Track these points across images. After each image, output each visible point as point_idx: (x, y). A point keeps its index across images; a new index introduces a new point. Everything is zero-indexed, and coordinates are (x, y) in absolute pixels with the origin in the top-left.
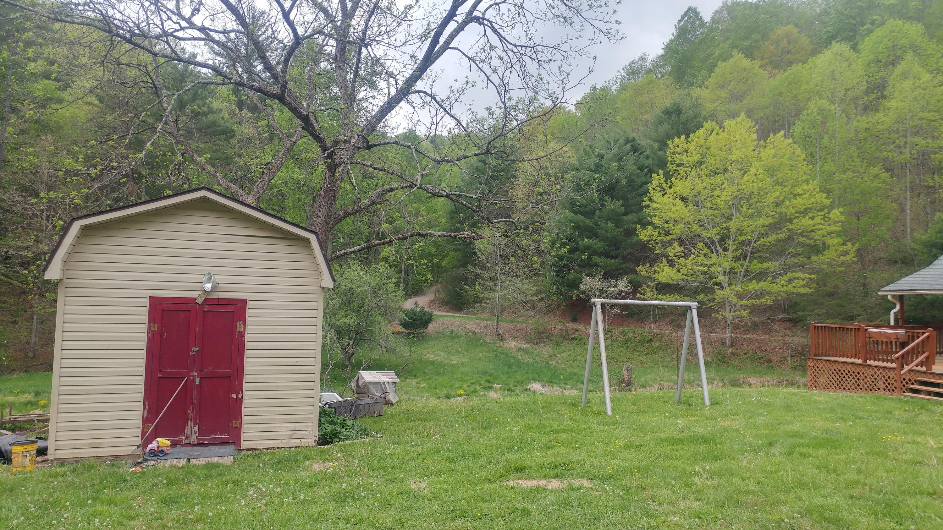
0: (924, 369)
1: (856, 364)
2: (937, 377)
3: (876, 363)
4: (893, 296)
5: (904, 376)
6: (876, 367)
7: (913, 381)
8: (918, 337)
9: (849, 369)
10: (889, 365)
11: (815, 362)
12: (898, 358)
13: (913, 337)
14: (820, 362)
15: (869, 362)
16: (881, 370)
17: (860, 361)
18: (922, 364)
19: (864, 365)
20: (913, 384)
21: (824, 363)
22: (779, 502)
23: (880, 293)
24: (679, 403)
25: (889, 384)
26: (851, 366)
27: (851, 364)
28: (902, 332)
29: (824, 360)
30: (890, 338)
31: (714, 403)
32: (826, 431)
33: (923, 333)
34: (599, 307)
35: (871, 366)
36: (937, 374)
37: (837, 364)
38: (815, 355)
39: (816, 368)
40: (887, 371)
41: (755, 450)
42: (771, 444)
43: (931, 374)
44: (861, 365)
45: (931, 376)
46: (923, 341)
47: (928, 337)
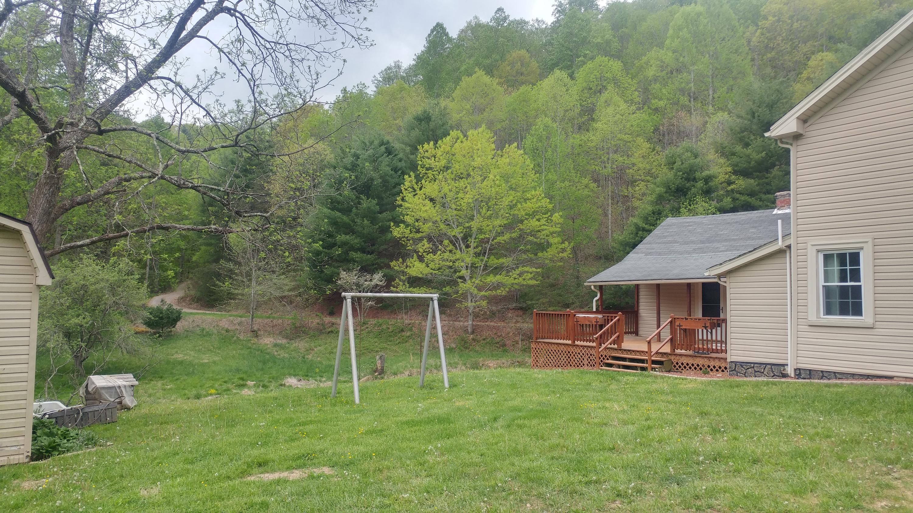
0: (616, 346)
1: (567, 345)
2: (625, 353)
3: (582, 343)
4: (595, 286)
5: (602, 353)
6: (581, 346)
7: (608, 357)
8: (612, 320)
9: (562, 349)
10: (591, 344)
11: (537, 344)
12: (597, 339)
13: (608, 320)
14: (540, 344)
15: (577, 343)
16: (585, 349)
17: (570, 342)
18: (614, 342)
19: (573, 345)
20: (608, 359)
21: (543, 345)
22: (496, 470)
23: (586, 284)
24: (423, 387)
25: (591, 360)
26: (563, 347)
27: (564, 344)
28: (600, 316)
29: (544, 342)
30: (592, 322)
31: (453, 386)
32: (540, 404)
33: (615, 317)
34: (349, 301)
35: (578, 346)
36: (625, 350)
37: (553, 345)
38: (537, 338)
39: (537, 349)
40: (589, 349)
41: (482, 426)
42: (495, 419)
43: (620, 350)
44: (571, 345)
45: (620, 352)
46: (615, 323)
47: (619, 320)
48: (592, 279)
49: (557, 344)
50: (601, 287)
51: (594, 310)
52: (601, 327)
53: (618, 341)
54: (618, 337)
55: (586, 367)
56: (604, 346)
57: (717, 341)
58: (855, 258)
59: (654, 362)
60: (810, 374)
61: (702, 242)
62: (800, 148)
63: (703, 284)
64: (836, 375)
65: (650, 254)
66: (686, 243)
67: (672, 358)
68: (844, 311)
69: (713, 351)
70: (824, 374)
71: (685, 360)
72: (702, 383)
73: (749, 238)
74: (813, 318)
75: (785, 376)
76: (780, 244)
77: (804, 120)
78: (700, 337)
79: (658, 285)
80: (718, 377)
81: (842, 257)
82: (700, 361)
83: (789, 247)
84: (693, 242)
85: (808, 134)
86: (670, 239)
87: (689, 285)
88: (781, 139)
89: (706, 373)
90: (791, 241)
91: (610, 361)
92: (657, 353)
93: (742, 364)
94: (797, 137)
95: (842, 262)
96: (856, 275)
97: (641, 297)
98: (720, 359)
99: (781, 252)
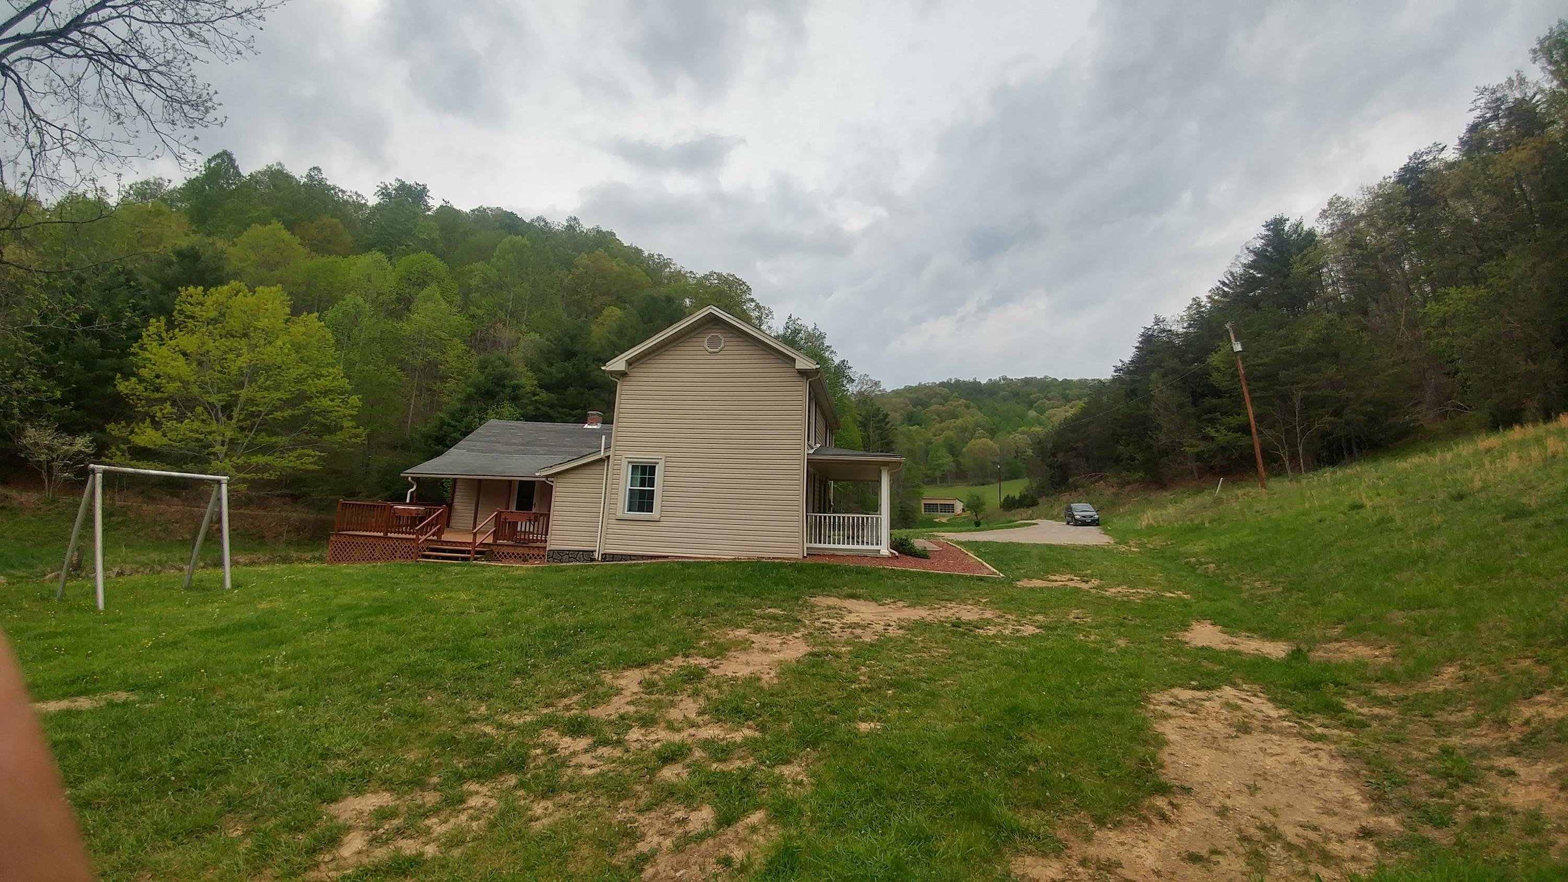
0: (435, 538)
1: (377, 537)
2: (445, 544)
3: (396, 535)
4: (412, 478)
5: (420, 545)
6: (395, 538)
7: (426, 548)
8: (434, 513)
9: (370, 542)
10: (411, 536)
11: (338, 536)
12: (416, 530)
14: (342, 537)
15: (389, 535)
16: (400, 541)
17: (382, 534)
18: (433, 535)
19: (386, 538)
20: (425, 551)
21: (347, 537)
23: (400, 475)
26: (372, 539)
27: (373, 537)
28: (422, 508)
29: (347, 535)
30: (409, 514)
32: (374, 599)
33: (438, 509)
34: (99, 476)
35: (390, 538)
36: (446, 542)
37: (359, 538)
38: (339, 531)
39: (340, 542)
40: (407, 541)
43: (440, 542)
44: (382, 537)
45: (440, 544)
46: (437, 516)
47: (442, 512)
48: (408, 471)
49: (365, 536)
50: (417, 480)
51: (408, 501)
52: (422, 519)
53: (439, 533)
54: (439, 529)
55: (398, 560)
56: (424, 537)
57: (529, 533)
58: (652, 469)
59: (478, 553)
60: (614, 557)
61: (522, 445)
62: (625, 383)
63: (520, 481)
64: (631, 557)
65: (473, 451)
66: (507, 444)
67: (494, 548)
68: (641, 509)
69: (533, 541)
70: (623, 557)
71: (505, 550)
72: (527, 569)
73: (565, 446)
74: (620, 514)
75: (593, 560)
76: (602, 454)
77: (630, 363)
78: (519, 529)
79: (480, 480)
80: (537, 564)
81: (644, 468)
82: (520, 551)
83: (608, 457)
84: (514, 444)
85: (631, 374)
86: (493, 439)
87: (510, 481)
88: (612, 373)
89: (525, 561)
90: (611, 453)
91: (427, 553)
92: (481, 544)
93: (559, 552)
94: (623, 374)
95: (643, 473)
96: (652, 483)
97: (457, 490)
98: (538, 548)
99: (601, 461)
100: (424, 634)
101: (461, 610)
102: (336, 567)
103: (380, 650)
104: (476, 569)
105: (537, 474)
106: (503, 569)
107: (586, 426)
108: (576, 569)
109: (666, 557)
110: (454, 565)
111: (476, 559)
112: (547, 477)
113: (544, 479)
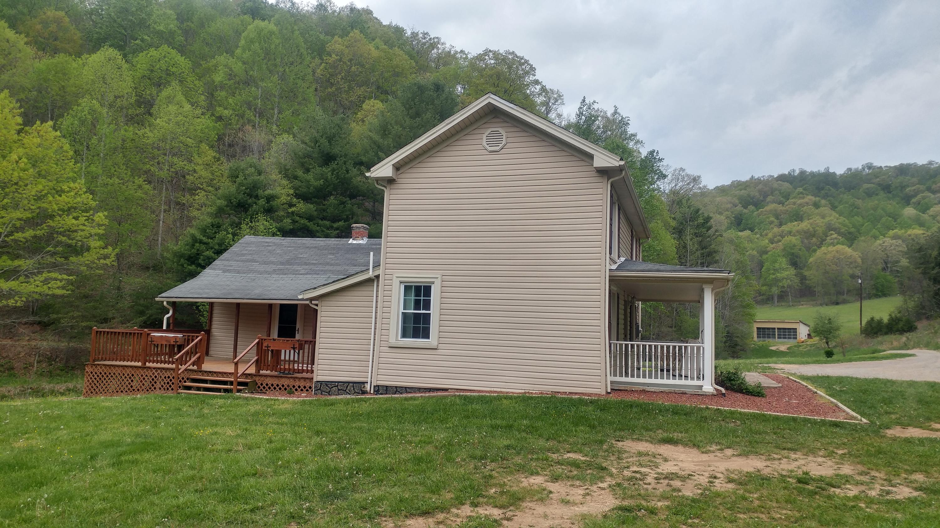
0: (195, 367)
1: (136, 367)
2: (205, 374)
3: (155, 365)
4: (168, 302)
5: (182, 375)
6: (154, 368)
8: (193, 341)
9: (128, 372)
10: (170, 366)
11: (94, 367)
12: (177, 360)
13: (188, 340)
14: (99, 367)
15: (148, 364)
16: (159, 371)
17: (140, 364)
18: (194, 364)
19: (143, 367)
21: (103, 368)
23: (157, 299)
25: (168, 383)
26: (130, 369)
27: (131, 367)
28: (180, 335)
29: (104, 365)
30: (170, 342)
33: (197, 337)
35: (149, 368)
36: (206, 372)
37: (117, 368)
38: (94, 361)
39: (94, 373)
40: (164, 371)
43: (200, 372)
45: (200, 374)
47: (201, 340)
48: (163, 295)
49: (122, 366)
50: (174, 304)
51: (164, 328)
52: (180, 348)
53: (199, 362)
54: (199, 358)
55: (158, 392)
56: (183, 368)
57: (294, 362)
58: (427, 290)
59: (240, 384)
60: (387, 389)
61: (282, 264)
62: (393, 191)
63: (282, 306)
64: (406, 390)
65: (229, 271)
66: (265, 263)
67: (257, 379)
68: (416, 334)
69: (299, 371)
70: (397, 390)
71: (270, 381)
72: (295, 403)
73: (328, 264)
74: (393, 341)
75: (364, 392)
76: (371, 274)
77: (397, 167)
78: (283, 358)
79: (238, 305)
80: (303, 397)
81: (418, 289)
82: (286, 382)
83: (378, 277)
84: (272, 263)
85: (399, 181)
86: (249, 257)
87: (270, 306)
88: (378, 180)
89: (291, 393)
90: (380, 272)
91: (188, 384)
92: (243, 374)
93: (327, 383)
94: (390, 181)
95: (418, 294)
96: (427, 305)
97: (214, 315)
98: (305, 379)
99: (369, 281)
100: (191, 473)
101: (229, 447)
102: (94, 400)
103: (148, 490)
104: (241, 402)
105: (300, 297)
106: (268, 402)
107: (351, 241)
108: (347, 403)
109: (446, 390)
110: (217, 397)
111: (239, 391)
112: (311, 299)
113: (308, 302)
